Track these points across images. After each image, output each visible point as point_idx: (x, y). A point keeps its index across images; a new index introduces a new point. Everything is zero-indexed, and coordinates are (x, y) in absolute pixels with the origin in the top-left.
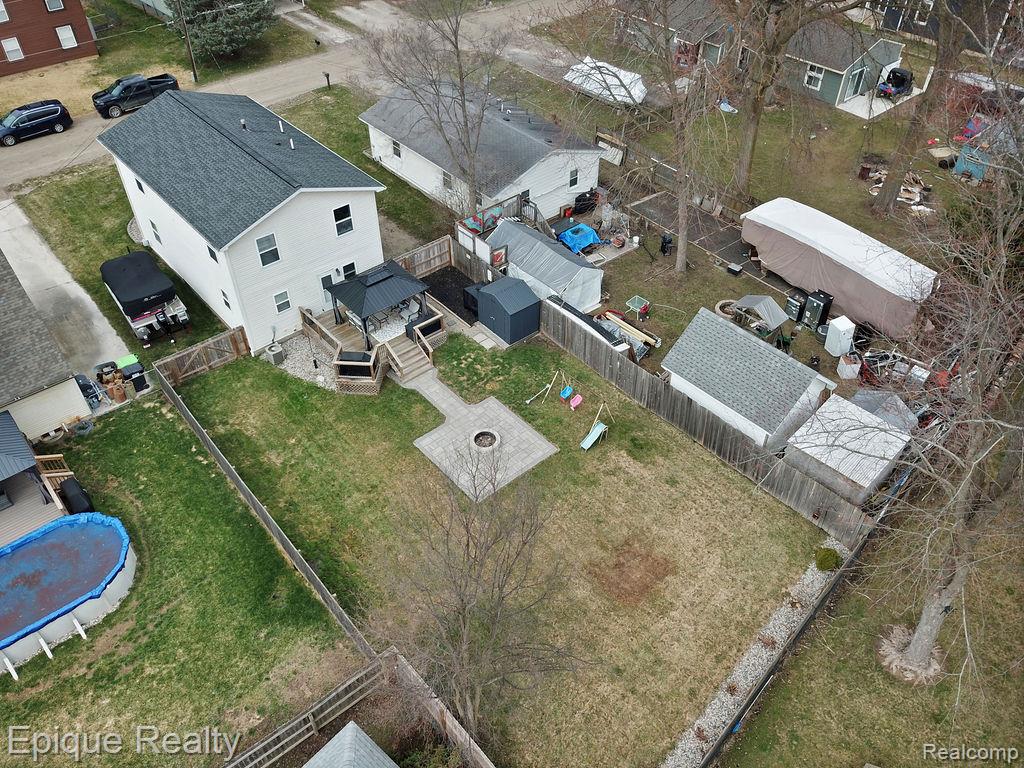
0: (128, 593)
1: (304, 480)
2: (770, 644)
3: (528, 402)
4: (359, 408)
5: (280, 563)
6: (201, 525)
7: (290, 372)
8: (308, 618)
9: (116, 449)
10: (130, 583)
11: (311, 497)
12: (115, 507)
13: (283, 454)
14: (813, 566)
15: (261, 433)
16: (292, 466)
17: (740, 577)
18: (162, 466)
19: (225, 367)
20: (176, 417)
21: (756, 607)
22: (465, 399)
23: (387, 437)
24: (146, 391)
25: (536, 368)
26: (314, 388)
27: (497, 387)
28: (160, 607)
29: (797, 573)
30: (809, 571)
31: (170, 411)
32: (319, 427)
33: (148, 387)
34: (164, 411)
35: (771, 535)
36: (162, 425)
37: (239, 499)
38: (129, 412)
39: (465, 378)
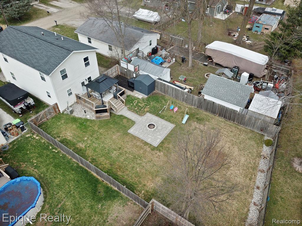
0: (43, 203)
1: (95, 151)
2: (262, 171)
3: (160, 112)
4: (105, 124)
5: (97, 180)
6: (63, 173)
7: (77, 116)
8: (114, 197)
9: (20, 152)
10: (43, 199)
11: (99, 156)
12: (27, 173)
13: (84, 143)
14: (264, 145)
15: (73, 138)
16: (88, 147)
17: (246, 153)
18: (40, 155)
19: (53, 118)
20: (40, 138)
21: (254, 161)
22: (139, 115)
23: (118, 131)
24: (25, 131)
25: (158, 102)
26: (87, 120)
27: (148, 109)
28: (57, 205)
29: (261, 149)
30: (264, 147)
31: (37, 136)
32: (94, 132)
33: (25, 129)
34: (35, 136)
35: (249, 139)
36: (35, 141)
37: (74, 161)
38: (21, 139)
39: (137, 108)
